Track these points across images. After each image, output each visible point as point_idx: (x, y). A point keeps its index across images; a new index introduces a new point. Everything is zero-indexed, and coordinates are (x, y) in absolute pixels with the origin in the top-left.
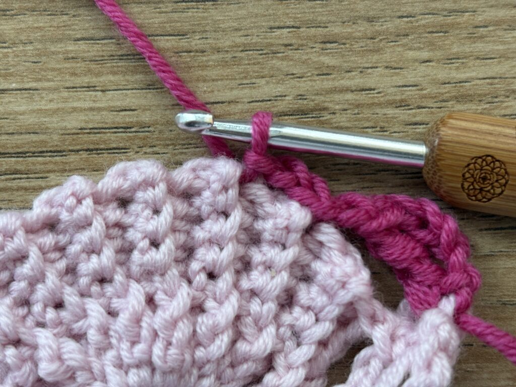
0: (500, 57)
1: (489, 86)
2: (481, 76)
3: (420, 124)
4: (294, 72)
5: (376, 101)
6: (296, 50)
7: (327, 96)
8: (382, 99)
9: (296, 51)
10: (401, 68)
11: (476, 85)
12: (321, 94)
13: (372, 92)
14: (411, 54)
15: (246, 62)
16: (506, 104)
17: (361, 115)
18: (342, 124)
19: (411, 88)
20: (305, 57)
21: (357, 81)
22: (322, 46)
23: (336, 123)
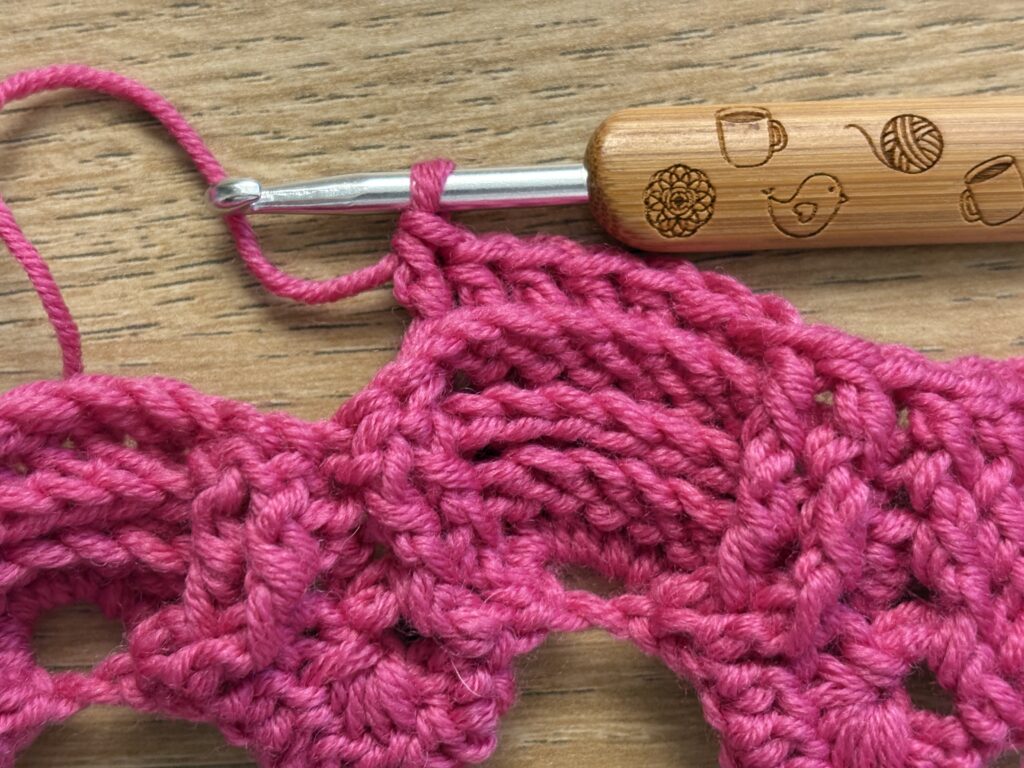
0: (454, 11)
1: (440, 57)
2: (426, 40)
3: (336, 124)
4: (134, 55)
5: (264, 91)
6: (135, 19)
7: (188, 88)
8: (274, 88)
9: (134, 23)
10: (300, 39)
11: (419, 56)
12: (178, 86)
13: (257, 78)
14: (313, 14)
15: (59, 45)
16: (467, 83)
17: (242, 115)
18: (214, 130)
19: (317, 68)
20: (148, 31)
21: (232, 61)
22: (174, 11)
23: (204, 129)
